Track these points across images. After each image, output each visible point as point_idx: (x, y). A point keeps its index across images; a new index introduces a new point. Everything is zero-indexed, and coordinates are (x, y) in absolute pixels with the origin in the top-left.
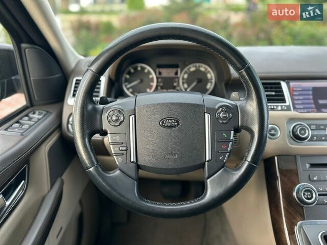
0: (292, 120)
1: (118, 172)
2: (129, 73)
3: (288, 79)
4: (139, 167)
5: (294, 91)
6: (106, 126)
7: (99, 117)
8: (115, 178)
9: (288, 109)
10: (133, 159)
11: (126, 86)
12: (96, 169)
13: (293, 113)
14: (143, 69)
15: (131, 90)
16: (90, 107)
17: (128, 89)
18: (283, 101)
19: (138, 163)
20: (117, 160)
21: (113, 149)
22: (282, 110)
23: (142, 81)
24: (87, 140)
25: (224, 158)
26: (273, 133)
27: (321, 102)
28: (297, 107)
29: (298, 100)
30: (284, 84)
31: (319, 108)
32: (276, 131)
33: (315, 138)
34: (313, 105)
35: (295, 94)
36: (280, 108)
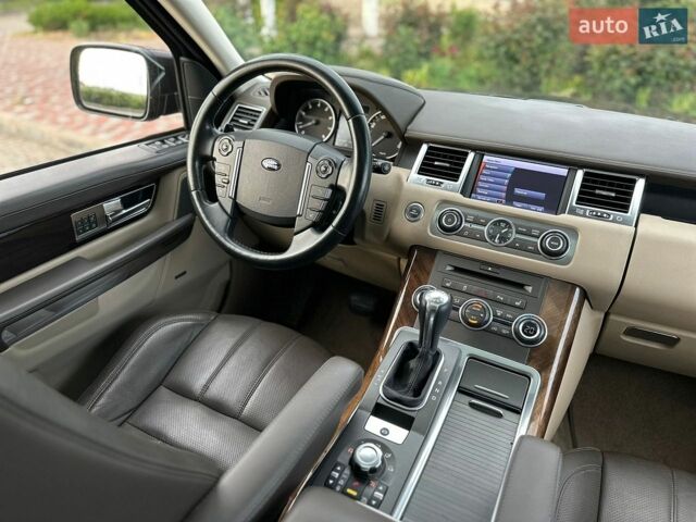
1: (217, 204)
2: (306, 110)
3: (481, 150)
4: (236, 206)
5: (485, 168)
6: (216, 154)
7: (211, 143)
8: (212, 209)
9: (454, 190)
10: (232, 194)
11: (298, 125)
12: (198, 194)
13: (457, 196)
14: (324, 106)
17: (300, 130)
19: (236, 200)
20: (219, 191)
21: (218, 179)
22: (445, 189)
23: (318, 123)
24: (197, 163)
25: (313, 216)
26: (414, 214)
27: (518, 191)
28: (479, 191)
29: (484, 181)
30: (471, 155)
31: (511, 198)
32: (419, 212)
33: (466, 233)
34: (504, 195)
35: (484, 172)
36: (443, 186)
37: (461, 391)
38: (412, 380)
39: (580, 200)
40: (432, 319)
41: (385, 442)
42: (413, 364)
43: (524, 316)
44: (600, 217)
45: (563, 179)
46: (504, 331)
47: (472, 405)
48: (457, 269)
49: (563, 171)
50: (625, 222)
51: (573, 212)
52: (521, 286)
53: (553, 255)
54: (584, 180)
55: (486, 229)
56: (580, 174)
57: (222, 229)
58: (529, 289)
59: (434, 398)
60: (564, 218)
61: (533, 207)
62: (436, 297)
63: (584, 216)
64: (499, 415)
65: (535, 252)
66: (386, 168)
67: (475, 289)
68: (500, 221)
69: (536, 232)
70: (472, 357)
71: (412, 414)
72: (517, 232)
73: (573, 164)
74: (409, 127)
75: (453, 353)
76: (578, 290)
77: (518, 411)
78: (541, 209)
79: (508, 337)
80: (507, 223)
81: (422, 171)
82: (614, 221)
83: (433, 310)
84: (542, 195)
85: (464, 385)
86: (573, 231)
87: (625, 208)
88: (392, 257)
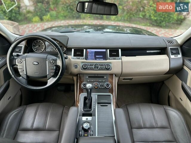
0: (83, 62)
1: (21, 77)
2: (35, 43)
3: (86, 49)
5: (88, 52)
6: (17, 63)
8: (20, 79)
9: (83, 59)
10: (25, 73)
11: (33, 48)
13: (85, 60)
14: (40, 41)
15: (35, 49)
16: (12, 57)
17: (34, 49)
18: (83, 56)
19: (28, 75)
20: (21, 74)
21: (19, 70)
22: (81, 59)
23: (39, 46)
25: (52, 74)
26: (76, 67)
27: (97, 56)
28: (89, 58)
29: (89, 56)
30: (85, 50)
31: (96, 58)
32: (77, 66)
33: (89, 68)
34: (94, 58)
35: (89, 53)
36: (81, 58)
37: (98, 103)
38: (88, 105)
39: (110, 56)
40: (89, 90)
41: (88, 121)
42: (87, 101)
43: (106, 83)
44: (114, 59)
45: (105, 52)
46: (103, 88)
47: (101, 106)
48: (89, 77)
49: (104, 50)
50: (119, 59)
51: (109, 59)
52: (103, 77)
53: (108, 69)
54: (109, 52)
55: (93, 67)
56: (108, 50)
57: (25, 84)
58: (105, 77)
59: (94, 107)
60: (108, 61)
61: (101, 59)
62: (89, 86)
63: (111, 59)
64: (107, 106)
65: (104, 69)
66: (67, 58)
67: (94, 80)
68: (95, 64)
69: (103, 65)
70: (98, 95)
71: (91, 113)
72: (100, 66)
73: (106, 49)
74: (68, 45)
75: (94, 96)
76: (114, 75)
77: (110, 103)
78: (102, 59)
79: (104, 89)
80: (97, 64)
81: (74, 56)
82: (117, 59)
83: (89, 89)
84: (102, 56)
85: (98, 102)
86: (110, 63)
87: (118, 56)
88: (71, 77)
